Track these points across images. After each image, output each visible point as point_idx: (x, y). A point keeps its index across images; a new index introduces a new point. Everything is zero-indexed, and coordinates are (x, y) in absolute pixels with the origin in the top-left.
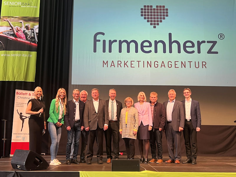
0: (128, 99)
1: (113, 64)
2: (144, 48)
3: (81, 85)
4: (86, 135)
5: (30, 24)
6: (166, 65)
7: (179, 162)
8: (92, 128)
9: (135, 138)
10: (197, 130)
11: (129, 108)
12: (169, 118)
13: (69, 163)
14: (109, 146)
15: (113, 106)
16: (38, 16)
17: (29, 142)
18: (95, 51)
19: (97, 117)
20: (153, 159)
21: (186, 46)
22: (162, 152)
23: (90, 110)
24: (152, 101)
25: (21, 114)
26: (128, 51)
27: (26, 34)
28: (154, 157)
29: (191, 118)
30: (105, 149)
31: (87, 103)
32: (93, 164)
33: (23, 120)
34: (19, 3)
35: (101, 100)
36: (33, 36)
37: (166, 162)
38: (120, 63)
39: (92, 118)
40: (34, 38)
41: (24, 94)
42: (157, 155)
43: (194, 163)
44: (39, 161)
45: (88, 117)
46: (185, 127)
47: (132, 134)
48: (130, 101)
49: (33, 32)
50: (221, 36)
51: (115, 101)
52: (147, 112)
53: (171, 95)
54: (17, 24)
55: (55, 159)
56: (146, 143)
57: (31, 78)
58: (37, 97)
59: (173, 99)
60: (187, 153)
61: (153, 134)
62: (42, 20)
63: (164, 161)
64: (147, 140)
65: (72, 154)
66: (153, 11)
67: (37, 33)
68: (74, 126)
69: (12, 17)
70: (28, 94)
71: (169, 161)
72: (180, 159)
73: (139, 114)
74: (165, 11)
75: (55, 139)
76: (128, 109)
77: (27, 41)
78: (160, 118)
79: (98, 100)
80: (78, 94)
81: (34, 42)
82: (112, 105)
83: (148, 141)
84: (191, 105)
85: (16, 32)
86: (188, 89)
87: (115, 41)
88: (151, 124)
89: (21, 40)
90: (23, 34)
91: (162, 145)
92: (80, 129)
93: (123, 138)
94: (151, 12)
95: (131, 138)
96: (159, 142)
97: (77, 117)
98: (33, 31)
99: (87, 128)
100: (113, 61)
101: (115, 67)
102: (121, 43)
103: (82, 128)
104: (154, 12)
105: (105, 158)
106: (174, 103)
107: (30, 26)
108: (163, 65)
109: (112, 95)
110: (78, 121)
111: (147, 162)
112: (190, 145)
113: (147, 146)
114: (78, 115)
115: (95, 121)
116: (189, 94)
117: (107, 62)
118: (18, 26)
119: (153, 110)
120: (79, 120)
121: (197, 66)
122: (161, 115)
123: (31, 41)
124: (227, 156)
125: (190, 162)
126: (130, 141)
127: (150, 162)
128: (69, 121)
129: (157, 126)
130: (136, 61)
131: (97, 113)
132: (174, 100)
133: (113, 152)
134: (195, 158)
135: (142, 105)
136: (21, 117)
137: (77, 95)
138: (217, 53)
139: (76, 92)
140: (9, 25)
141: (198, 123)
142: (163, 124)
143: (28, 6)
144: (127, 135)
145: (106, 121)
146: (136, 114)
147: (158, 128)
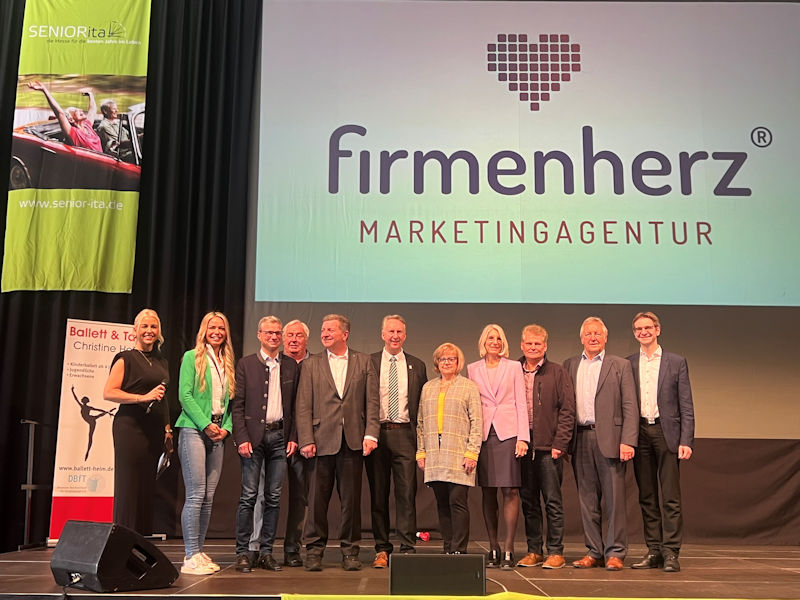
0: (447, 350)
1: (393, 233)
2: (499, 177)
3: (288, 303)
4: (305, 472)
5: (116, 100)
6: (575, 234)
7: (620, 565)
8: (322, 448)
9: (469, 481)
10: (680, 456)
11: (448, 379)
12: (586, 413)
13: (245, 566)
14: (381, 510)
15: (394, 374)
16: (142, 71)
17: (112, 495)
18: (334, 187)
19: (340, 413)
20: (533, 555)
21: (643, 168)
22: (560, 529)
23: (318, 385)
24: (527, 355)
25: (86, 400)
26: (446, 188)
27: (103, 134)
28: (534, 546)
29: (657, 415)
30: (366, 520)
31: (309, 363)
32: (326, 572)
33: (92, 421)
34: (81, 31)
35: (355, 353)
36: (125, 138)
37: (576, 563)
38: (416, 227)
39: (326, 414)
40: (129, 145)
41: (94, 334)
42: (544, 539)
43: (670, 568)
44: (143, 558)
45: (310, 411)
46: (639, 443)
47: (459, 468)
48: (452, 357)
49: (128, 127)
50: (761, 136)
51: (401, 356)
52: (512, 395)
53: (593, 336)
54: (71, 99)
55: (198, 555)
56: (507, 499)
57: (120, 282)
58: (143, 344)
59: (597, 349)
60: (647, 534)
61: (530, 469)
62: (156, 87)
63: (569, 561)
65: (256, 535)
66: (528, 53)
67: (138, 130)
68: (264, 441)
69: (58, 77)
70: (109, 335)
71: (586, 562)
72: (623, 554)
74: (570, 53)
75: (197, 485)
76: (446, 383)
77: (105, 158)
78: (556, 414)
79: (346, 354)
80: (277, 333)
81: (131, 159)
82: (393, 370)
83: (514, 491)
84: (658, 368)
85: (68, 127)
86: (649, 314)
87: (403, 154)
88: (524, 435)
89: (88, 153)
90: (91, 132)
91: (561, 508)
92: (282, 453)
93: (429, 483)
94: (523, 58)
95: (457, 481)
96: (550, 495)
97: (274, 410)
98: (125, 122)
99: (308, 448)
100: (394, 223)
101: (400, 241)
102: (420, 159)
103: (291, 446)
104: (534, 58)
105: (367, 551)
106: (600, 363)
107: (115, 107)
108: (564, 233)
109: (390, 335)
110: (278, 426)
111: (512, 563)
112: (658, 506)
113: (511, 510)
114: (276, 404)
115: (335, 425)
116: (652, 331)
117: (376, 222)
118: (77, 106)
119: (531, 385)
120: (280, 422)
121: (680, 238)
122: (559, 406)
123: (119, 157)
124: (786, 544)
125: (657, 562)
126: (454, 494)
127: (522, 562)
128: (246, 425)
129: (546, 442)
130: (471, 222)
132: (602, 355)
133: (393, 531)
134: (676, 551)
135: (495, 369)
136: (85, 410)
137: (274, 336)
138: (746, 192)
139: (270, 324)
140: (46, 105)
141: (685, 430)
142: (565, 437)
143: (110, 41)
144: (442, 470)
145: (372, 426)
146: (474, 401)
147: (548, 448)
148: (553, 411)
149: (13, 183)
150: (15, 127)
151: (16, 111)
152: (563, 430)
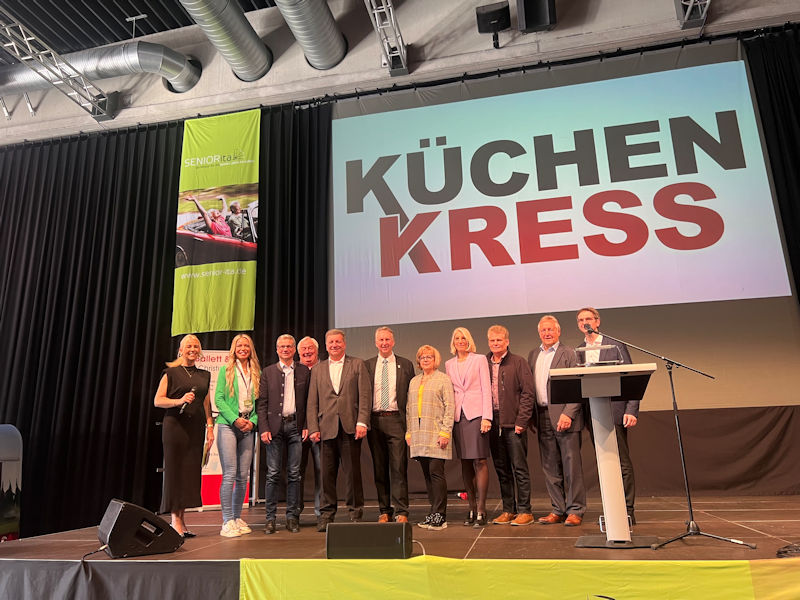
0: (426, 351)
5: (239, 201)
8: (325, 434)
15: (386, 373)
16: (256, 179)
19: (336, 406)
20: (506, 514)
23: (321, 386)
24: (494, 350)
27: (231, 224)
28: (509, 506)
34: (216, 159)
35: (351, 358)
36: (246, 226)
37: (542, 520)
39: (325, 408)
40: (249, 230)
41: (212, 359)
45: (317, 406)
47: (434, 445)
48: (430, 355)
51: (392, 358)
52: (477, 382)
53: (547, 332)
56: (479, 468)
59: (551, 341)
62: (265, 189)
64: (480, 459)
67: (254, 219)
68: (282, 430)
69: (203, 190)
71: (550, 519)
73: (456, 389)
77: (234, 240)
78: (517, 397)
79: (342, 359)
81: (250, 239)
85: (210, 222)
88: (488, 415)
89: (222, 238)
90: (225, 224)
92: (298, 438)
93: (414, 458)
95: (433, 456)
97: (289, 406)
98: (245, 215)
99: (315, 435)
103: (305, 434)
107: (239, 206)
109: (381, 343)
110: (291, 418)
113: (482, 477)
114: (289, 402)
115: (334, 414)
118: (215, 208)
120: (294, 415)
122: (520, 390)
123: (242, 238)
128: (267, 418)
129: (510, 421)
131: (337, 392)
135: (463, 363)
139: (284, 341)
140: (196, 209)
142: (525, 416)
143: (234, 163)
144: (422, 448)
145: (363, 414)
146: (446, 391)
147: (510, 426)
148: (515, 395)
149: (177, 263)
150: (178, 226)
151: (179, 216)
152: (523, 410)
